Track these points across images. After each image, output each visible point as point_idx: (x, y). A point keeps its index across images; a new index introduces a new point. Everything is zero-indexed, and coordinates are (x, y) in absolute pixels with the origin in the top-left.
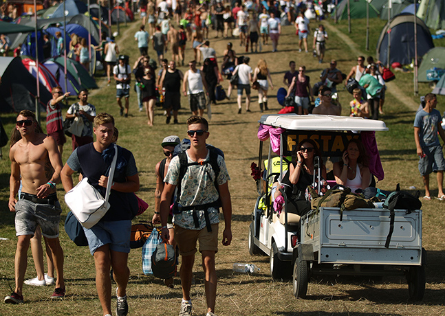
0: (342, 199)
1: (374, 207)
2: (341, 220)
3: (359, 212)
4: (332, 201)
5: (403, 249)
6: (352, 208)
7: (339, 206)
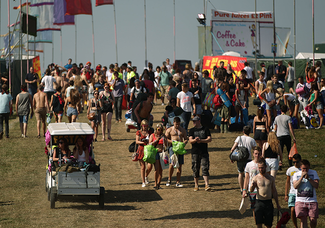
0: (67, 168)
1: (81, 171)
2: (66, 177)
3: (74, 173)
4: (63, 169)
5: (92, 188)
6: (71, 172)
7: (66, 171)
